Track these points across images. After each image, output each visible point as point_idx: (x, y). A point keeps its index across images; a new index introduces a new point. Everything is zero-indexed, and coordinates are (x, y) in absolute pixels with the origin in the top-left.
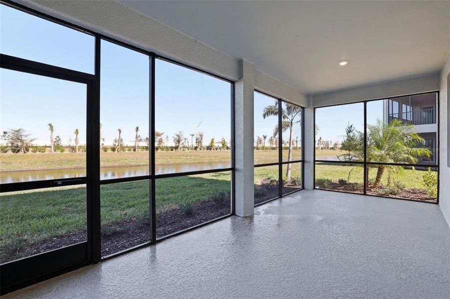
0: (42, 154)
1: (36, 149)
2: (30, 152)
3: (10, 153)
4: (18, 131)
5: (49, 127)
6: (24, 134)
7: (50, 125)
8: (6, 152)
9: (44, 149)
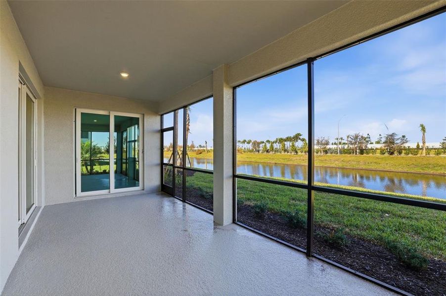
0: (414, 156)
1: (409, 151)
2: (403, 155)
3: (387, 155)
4: (391, 136)
5: (421, 128)
6: (396, 137)
7: (422, 126)
8: (384, 154)
9: (416, 152)
